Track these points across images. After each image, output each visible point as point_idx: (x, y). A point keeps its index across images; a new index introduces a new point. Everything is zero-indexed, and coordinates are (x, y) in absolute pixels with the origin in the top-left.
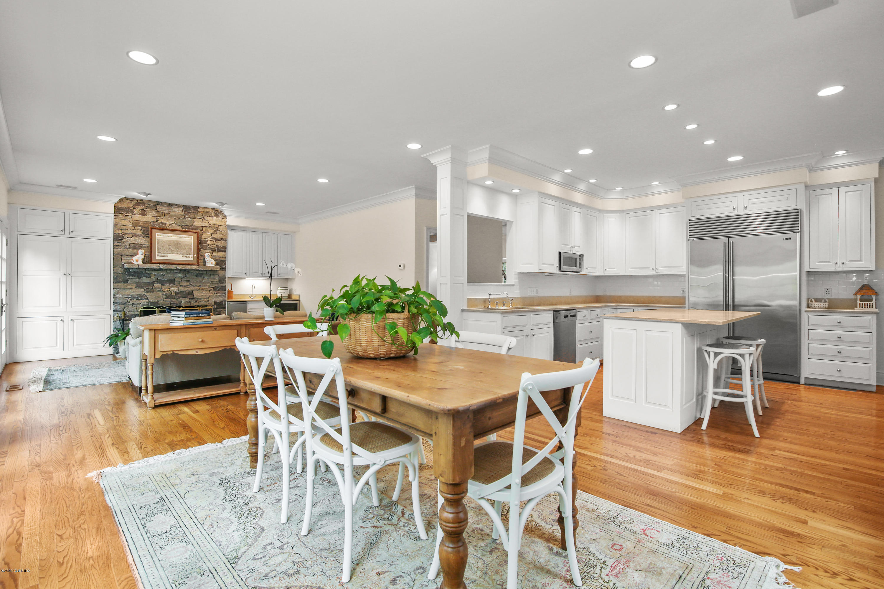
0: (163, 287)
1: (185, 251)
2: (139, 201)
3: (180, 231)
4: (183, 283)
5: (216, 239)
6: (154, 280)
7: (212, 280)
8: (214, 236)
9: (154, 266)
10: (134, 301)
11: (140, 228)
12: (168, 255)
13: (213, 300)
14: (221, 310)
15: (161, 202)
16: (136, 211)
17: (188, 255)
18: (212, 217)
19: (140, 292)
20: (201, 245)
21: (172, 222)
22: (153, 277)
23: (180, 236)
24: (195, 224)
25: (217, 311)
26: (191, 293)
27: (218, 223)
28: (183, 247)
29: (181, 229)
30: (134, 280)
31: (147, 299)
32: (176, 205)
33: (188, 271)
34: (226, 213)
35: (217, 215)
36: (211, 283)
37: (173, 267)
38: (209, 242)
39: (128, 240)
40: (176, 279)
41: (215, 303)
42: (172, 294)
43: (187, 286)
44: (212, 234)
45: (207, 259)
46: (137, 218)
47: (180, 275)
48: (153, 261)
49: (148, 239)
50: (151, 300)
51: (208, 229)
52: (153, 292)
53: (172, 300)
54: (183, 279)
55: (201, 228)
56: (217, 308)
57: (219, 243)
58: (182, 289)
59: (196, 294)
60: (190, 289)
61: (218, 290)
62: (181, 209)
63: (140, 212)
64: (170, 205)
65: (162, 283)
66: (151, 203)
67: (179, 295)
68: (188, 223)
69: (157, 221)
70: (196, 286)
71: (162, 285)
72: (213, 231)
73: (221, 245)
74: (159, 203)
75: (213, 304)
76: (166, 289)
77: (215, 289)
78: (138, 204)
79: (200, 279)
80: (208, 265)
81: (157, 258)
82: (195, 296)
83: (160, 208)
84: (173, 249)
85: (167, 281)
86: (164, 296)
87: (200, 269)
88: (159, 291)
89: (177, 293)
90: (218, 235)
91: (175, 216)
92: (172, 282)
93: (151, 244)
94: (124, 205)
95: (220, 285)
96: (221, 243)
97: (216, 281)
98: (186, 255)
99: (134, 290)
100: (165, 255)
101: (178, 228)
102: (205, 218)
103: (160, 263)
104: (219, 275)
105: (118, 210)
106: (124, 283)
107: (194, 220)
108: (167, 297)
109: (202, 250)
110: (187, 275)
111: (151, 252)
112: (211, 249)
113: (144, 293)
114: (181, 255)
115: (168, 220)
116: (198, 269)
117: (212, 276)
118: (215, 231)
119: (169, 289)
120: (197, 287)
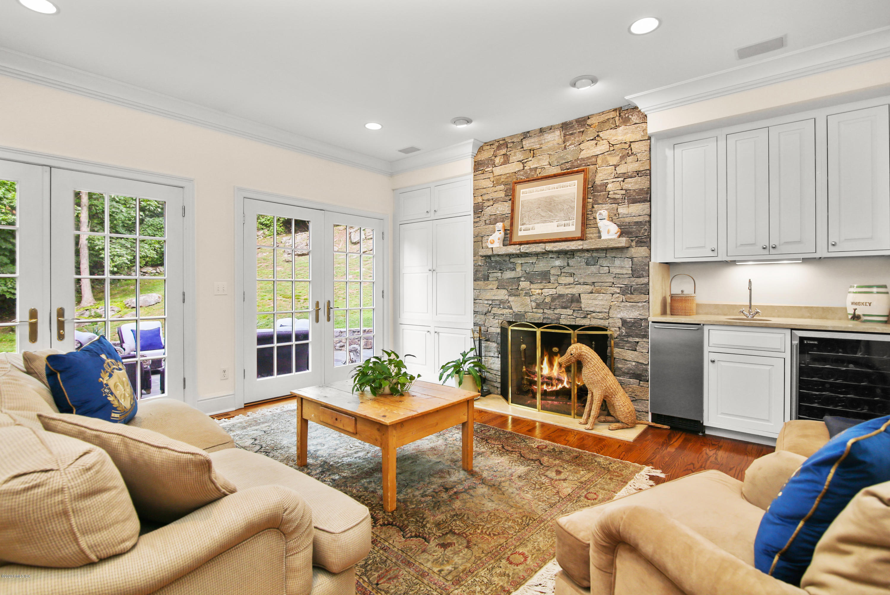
0: (532, 286)
1: (562, 215)
2: (501, 142)
3: (555, 176)
4: (563, 278)
5: (625, 176)
6: (520, 275)
7: (618, 271)
8: (621, 169)
9: (512, 249)
10: (495, 310)
11: (502, 187)
12: (536, 226)
13: (619, 316)
14: (637, 340)
15: (528, 132)
16: (497, 160)
17: (567, 222)
18: (616, 127)
19: (502, 294)
20: (594, 196)
21: (544, 163)
22: (519, 269)
23: (556, 185)
24: (584, 155)
25: (628, 342)
26: (576, 299)
27: (629, 137)
28: (560, 206)
29: (559, 171)
30: (495, 275)
31: (511, 308)
32: (551, 128)
33: (570, 254)
34: (641, 107)
35: (626, 121)
36: (617, 276)
37: (539, 248)
38: (610, 187)
39: (488, 211)
40: (552, 272)
41: (624, 322)
42: (546, 300)
43: (569, 284)
44: (616, 166)
45: (600, 224)
46: (498, 171)
47: (558, 263)
48: (515, 240)
49: (510, 202)
50: (516, 309)
51: (609, 158)
52: (518, 295)
53: (546, 311)
54: (563, 271)
55: (594, 159)
56: (628, 336)
57: (632, 184)
58: (562, 290)
59: (587, 302)
60: (575, 290)
61: (632, 294)
62: (558, 133)
63: (502, 160)
64: (542, 131)
65: (531, 278)
66: (515, 140)
67: (557, 302)
68: (570, 158)
69: (524, 167)
70: (585, 284)
71: (531, 283)
72: (618, 158)
73: (637, 187)
74: (526, 135)
75: (620, 324)
76: (536, 289)
77: (624, 292)
78: (499, 148)
79: (593, 269)
80: (604, 236)
81: (520, 233)
82: (583, 306)
83: (527, 144)
84: (543, 214)
85: (539, 275)
86: (534, 304)
87: (586, 247)
88: (527, 294)
89: (553, 299)
90: (630, 166)
91: (550, 149)
92: (545, 276)
93: (513, 210)
94: (486, 155)
95: (635, 281)
96: (636, 183)
97: (625, 272)
98: (563, 222)
99: (495, 291)
100: (531, 226)
101: (556, 170)
102: (601, 134)
103: (521, 244)
104: (632, 258)
105: (478, 166)
106: (484, 280)
107: (582, 146)
108: (538, 306)
109: (595, 206)
110: (572, 262)
111: (512, 225)
112: (615, 201)
113: (507, 297)
114: (555, 224)
115: (540, 160)
116: (580, 247)
117: (617, 262)
118: (622, 158)
119: (540, 291)
120: (588, 287)
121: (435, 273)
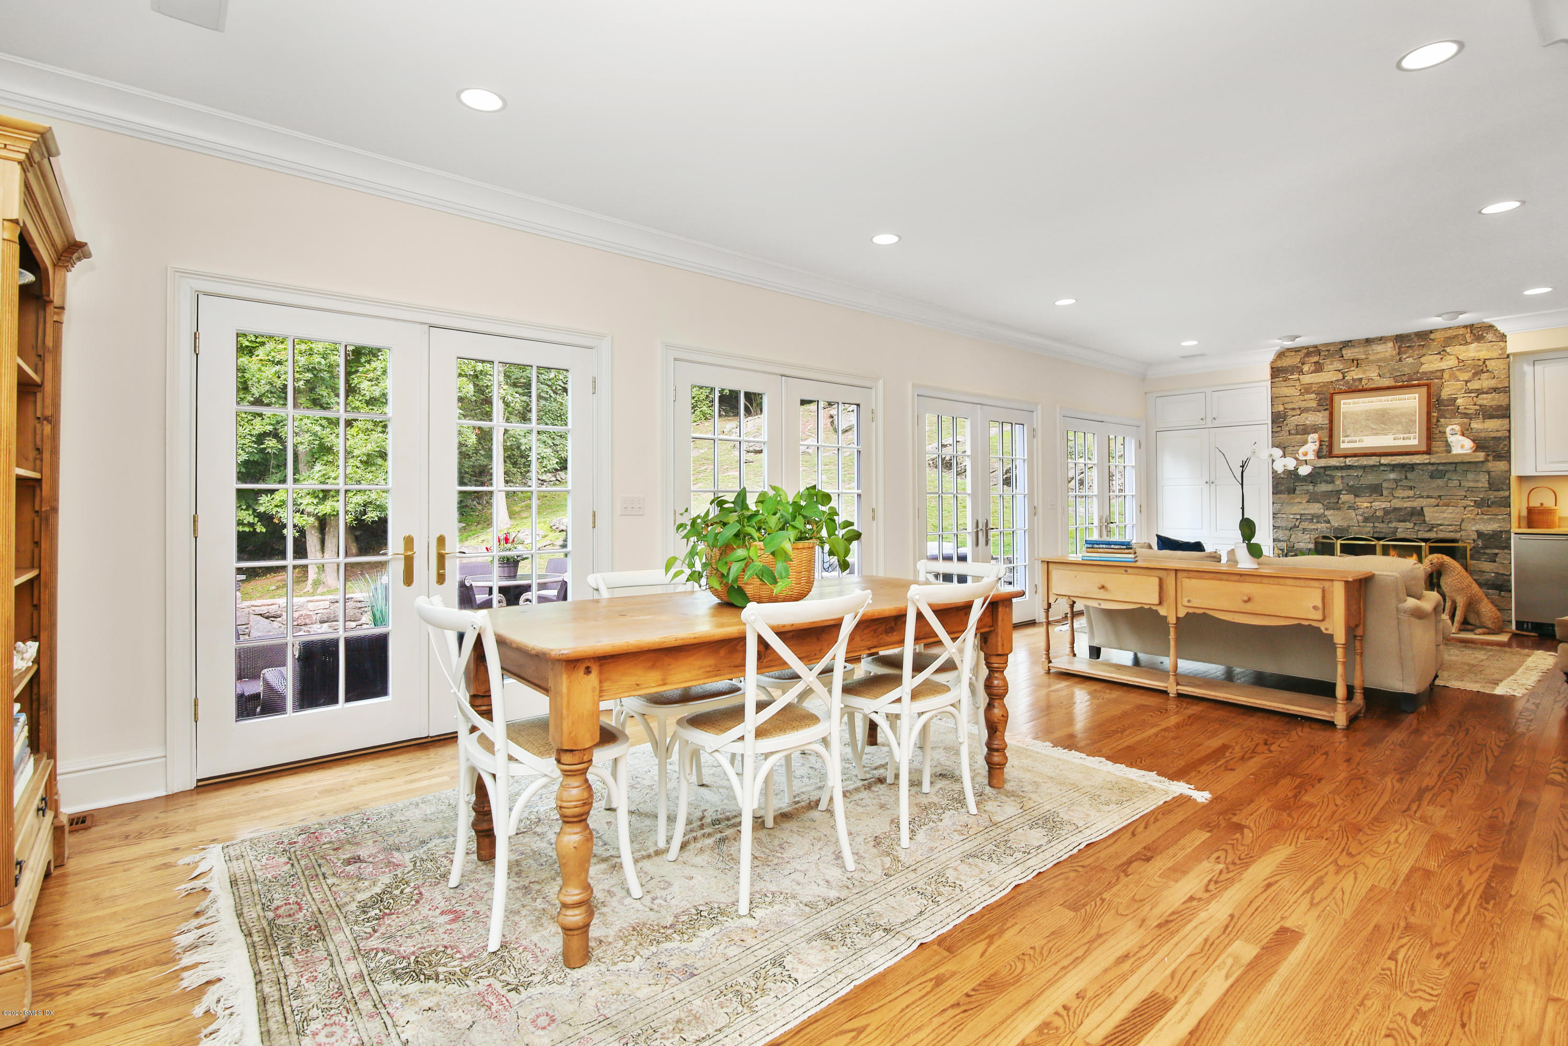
0: (1357, 499)
1: (1400, 428)
2: (1311, 349)
3: (1389, 388)
4: (1400, 491)
5: (1479, 392)
6: (1341, 488)
7: (1471, 484)
8: (1474, 385)
9: (1333, 462)
10: (1305, 525)
11: (1313, 396)
12: (1364, 438)
13: (1474, 528)
14: (1497, 551)
15: (1350, 341)
16: (1306, 368)
17: (1406, 436)
18: (1467, 343)
19: (1316, 508)
20: (1440, 410)
21: (1373, 374)
22: (1338, 482)
23: (1390, 398)
24: (1425, 368)
25: (1485, 554)
26: (1417, 513)
27: (1483, 354)
28: (1396, 420)
29: (1392, 383)
30: (1305, 488)
31: (1329, 522)
32: (1381, 340)
33: (1412, 467)
34: (1501, 328)
35: (1479, 338)
36: (1469, 489)
37: (1373, 461)
38: (1459, 401)
39: (1294, 421)
40: (1385, 485)
41: (1480, 534)
42: (1377, 514)
43: (1408, 497)
44: (1467, 382)
45: (1451, 439)
46: (1307, 379)
47: (1392, 476)
48: (1335, 452)
49: (1327, 413)
50: (1335, 524)
51: (1458, 373)
52: (1339, 509)
53: (1377, 524)
54: (1399, 484)
55: (1439, 374)
56: (1487, 548)
57: (1487, 400)
58: (1397, 503)
59: (1431, 515)
60: (1417, 503)
61: (1489, 506)
62: (1390, 344)
63: (1313, 368)
64: (1368, 341)
65: (1356, 491)
66: (1332, 348)
67: (1392, 516)
68: (1407, 370)
69: (1344, 378)
70: (1428, 497)
71: (1356, 496)
72: (1470, 374)
73: (1494, 403)
74: (1347, 344)
75: (1475, 537)
76: (1364, 503)
77: (1478, 504)
78: (1308, 354)
79: (1440, 482)
80: (1456, 450)
81: (1343, 446)
82: (1427, 519)
83: (1348, 353)
84: (1373, 426)
85: (1366, 488)
86: (1360, 518)
87: (1433, 461)
88: (1349, 508)
89: (1386, 512)
90: (1485, 382)
91: (1380, 360)
92: (1376, 490)
93: (1331, 421)
94: (1286, 362)
95: (1492, 495)
96: (1493, 399)
97: (1480, 485)
98: (1402, 436)
99: (1305, 505)
100: (1358, 439)
101: (1387, 382)
102: (1448, 350)
103: (1346, 457)
104: (1489, 473)
105: (1276, 372)
106: (1289, 493)
107: (1422, 360)
108: (1366, 520)
109: (1442, 420)
110: (1409, 475)
111: (1331, 436)
112: (1466, 415)
113: (1322, 511)
114: (1391, 437)
115: (1365, 371)
116: (1426, 461)
117: (1470, 476)
118: (1475, 374)
119: (1369, 505)
120: (1433, 500)
121: (1213, 486)
